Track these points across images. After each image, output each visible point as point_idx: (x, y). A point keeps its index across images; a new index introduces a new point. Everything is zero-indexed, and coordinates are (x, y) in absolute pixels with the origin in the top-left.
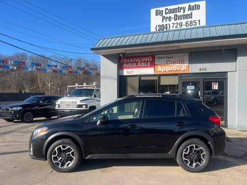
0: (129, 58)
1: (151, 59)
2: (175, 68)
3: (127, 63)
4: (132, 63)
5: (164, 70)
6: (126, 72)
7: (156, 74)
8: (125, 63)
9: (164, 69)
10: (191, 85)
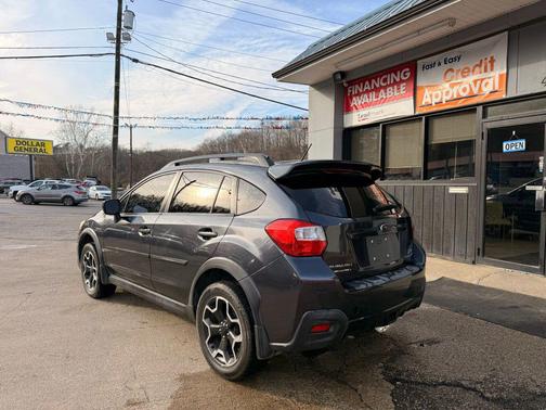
0: (361, 80)
1: (408, 74)
2: (464, 90)
3: (359, 94)
4: (367, 92)
5: (438, 100)
6: (354, 119)
7: (417, 113)
8: (356, 95)
9: (437, 97)
10: (514, 138)
